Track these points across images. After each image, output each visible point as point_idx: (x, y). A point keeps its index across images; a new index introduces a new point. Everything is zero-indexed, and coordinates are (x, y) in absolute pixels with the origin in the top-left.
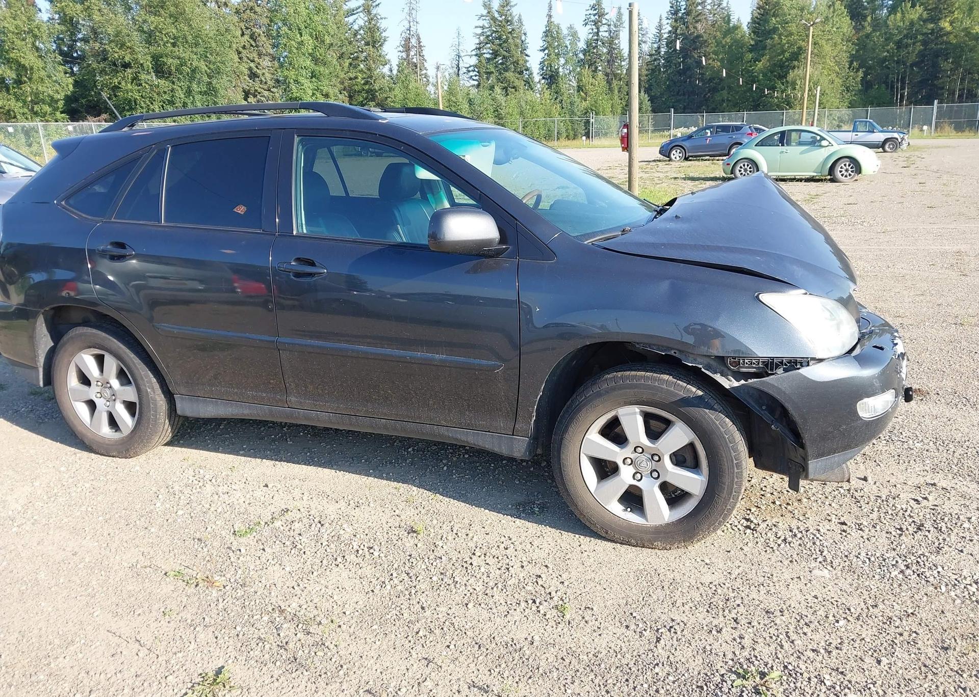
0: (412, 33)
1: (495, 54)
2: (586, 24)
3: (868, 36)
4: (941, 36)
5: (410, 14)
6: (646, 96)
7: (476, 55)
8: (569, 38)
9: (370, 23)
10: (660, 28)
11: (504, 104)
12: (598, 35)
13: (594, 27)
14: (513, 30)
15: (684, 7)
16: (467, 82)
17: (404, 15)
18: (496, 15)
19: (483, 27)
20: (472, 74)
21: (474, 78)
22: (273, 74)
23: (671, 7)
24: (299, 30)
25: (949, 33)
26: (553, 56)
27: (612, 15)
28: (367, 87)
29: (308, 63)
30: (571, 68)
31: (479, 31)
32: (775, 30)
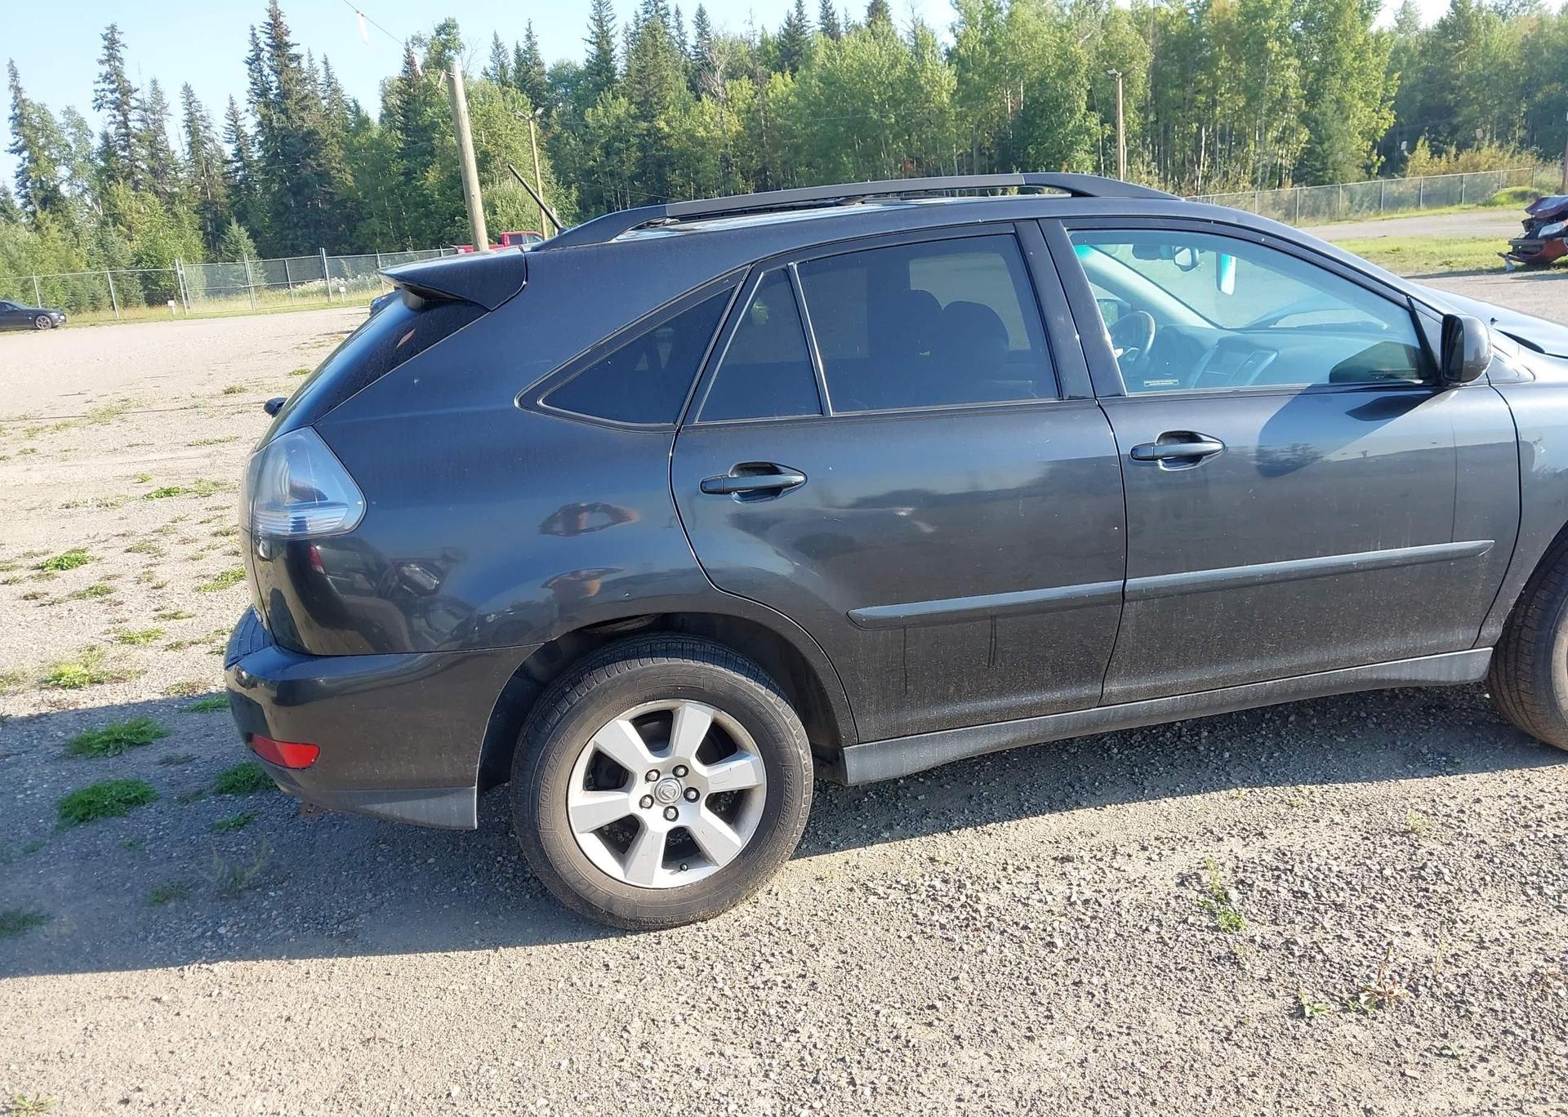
2: (100, 107)
3: (557, 138)
4: (661, 139)
6: (242, 229)
8: (70, 130)
10: (234, 116)
12: (127, 127)
13: (115, 112)
15: (275, 85)
23: (254, 84)
25: (669, 136)
26: (43, 162)
27: (144, 94)
30: (86, 184)
32: (433, 126)
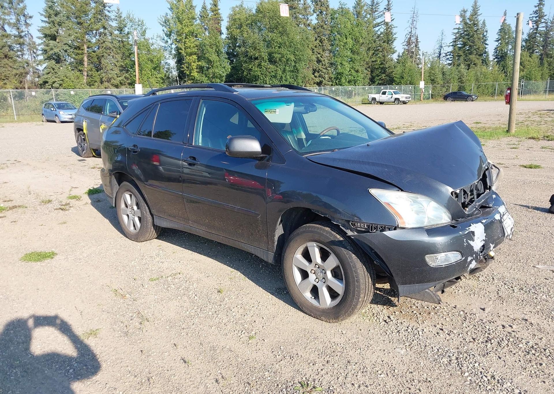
0: (412, 35)
1: (465, 44)
5: (412, 24)
7: (452, 46)
9: (387, 30)
11: (465, 74)
12: (537, 30)
14: (478, 29)
16: (444, 62)
17: (408, 25)
18: (468, 21)
19: (459, 29)
20: (448, 57)
21: (450, 59)
22: (329, 60)
24: (346, 36)
26: (504, 44)
28: (382, 66)
29: (349, 53)
31: (456, 31)
